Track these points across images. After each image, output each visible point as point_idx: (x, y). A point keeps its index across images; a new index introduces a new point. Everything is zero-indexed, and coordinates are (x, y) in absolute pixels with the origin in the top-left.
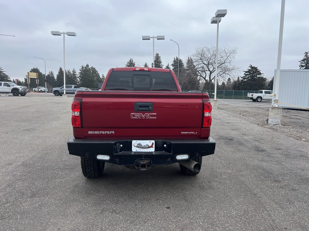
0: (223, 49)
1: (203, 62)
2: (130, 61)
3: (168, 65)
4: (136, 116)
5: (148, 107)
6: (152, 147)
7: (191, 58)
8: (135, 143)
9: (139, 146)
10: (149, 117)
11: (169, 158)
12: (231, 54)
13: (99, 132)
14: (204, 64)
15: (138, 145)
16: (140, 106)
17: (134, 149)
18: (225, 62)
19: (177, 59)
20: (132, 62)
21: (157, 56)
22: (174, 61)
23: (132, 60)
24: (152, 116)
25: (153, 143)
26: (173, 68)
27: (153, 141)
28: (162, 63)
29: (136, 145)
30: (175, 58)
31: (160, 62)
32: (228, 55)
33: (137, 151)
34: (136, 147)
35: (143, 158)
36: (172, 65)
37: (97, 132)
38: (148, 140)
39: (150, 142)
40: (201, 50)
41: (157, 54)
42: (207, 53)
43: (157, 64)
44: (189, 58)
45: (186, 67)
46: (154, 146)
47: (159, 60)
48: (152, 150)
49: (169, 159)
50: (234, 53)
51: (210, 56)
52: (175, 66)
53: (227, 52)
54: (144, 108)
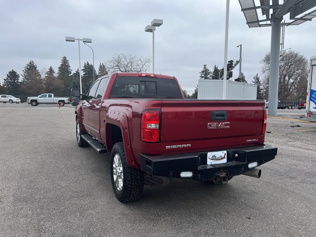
0: (139, 57)
1: (119, 69)
2: (30, 63)
3: (78, 70)
4: (213, 125)
5: (223, 115)
6: (224, 158)
7: (103, 64)
8: (210, 155)
9: (214, 158)
10: (224, 127)
11: (243, 167)
12: (146, 63)
13: (177, 146)
14: (120, 71)
15: (212, 157)
16: (217, 115)
17: (209, 162)
18: (142, 70)
19: (88, 64)
20: (33, 64)
21: (64, 60)
22: (85, 66)
23: (33, 62)
24: (226, 125)
25: (225, 154)
26: (84, 73)
27: (225, 152)
28: (70, 68)
29: (211, 157)
30: (86, 63)
31: (68, 66)
32: (143, 64)
33: (211, 163)
34: (211, 159)
35: (222, 171)
36: (83, 70)
37: (174, 147)
38: (221, 151)
39: (223, 152)
40: (118, 57)
41: (65, 58)
42: (123, 60)
43: (65, 68)
44: (100, 64)
45: (98, 73)
46: (226, 157)
47: (67, 64)
48: (225, 161)
49: (243, 169)
50: (149, 62)
51: (127, 63)
52: (86, 71)
53: (142, 61)
54: (220, 117)
